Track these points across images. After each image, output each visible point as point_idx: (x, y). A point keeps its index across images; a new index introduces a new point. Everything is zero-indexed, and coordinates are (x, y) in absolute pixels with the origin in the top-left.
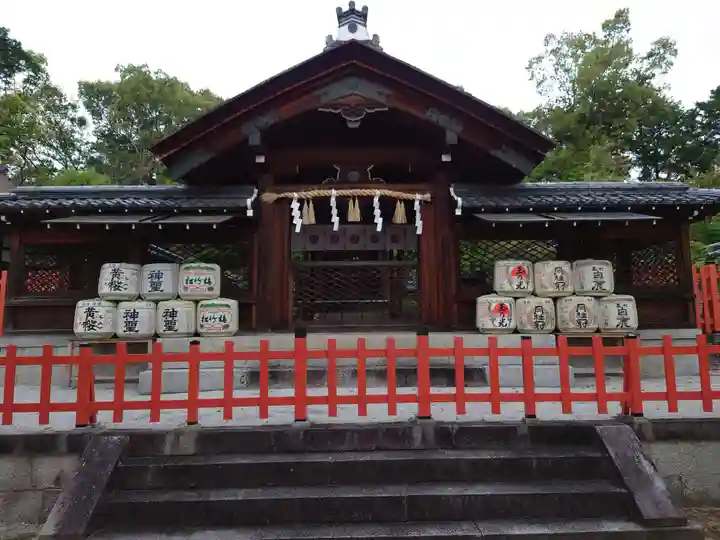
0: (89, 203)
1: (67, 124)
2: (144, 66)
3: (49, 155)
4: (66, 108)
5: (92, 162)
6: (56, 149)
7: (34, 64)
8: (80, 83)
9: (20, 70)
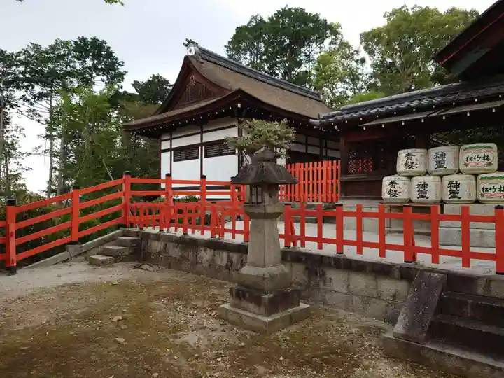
0: (369, 113)
1: (354, 64)
2: (403, 7)
3: (344, 88)
4: (353, 54)
5: (370, 87)
6: (348, 83)
7: (334, 30)
8: (361, 35)
9: (327, 37)
